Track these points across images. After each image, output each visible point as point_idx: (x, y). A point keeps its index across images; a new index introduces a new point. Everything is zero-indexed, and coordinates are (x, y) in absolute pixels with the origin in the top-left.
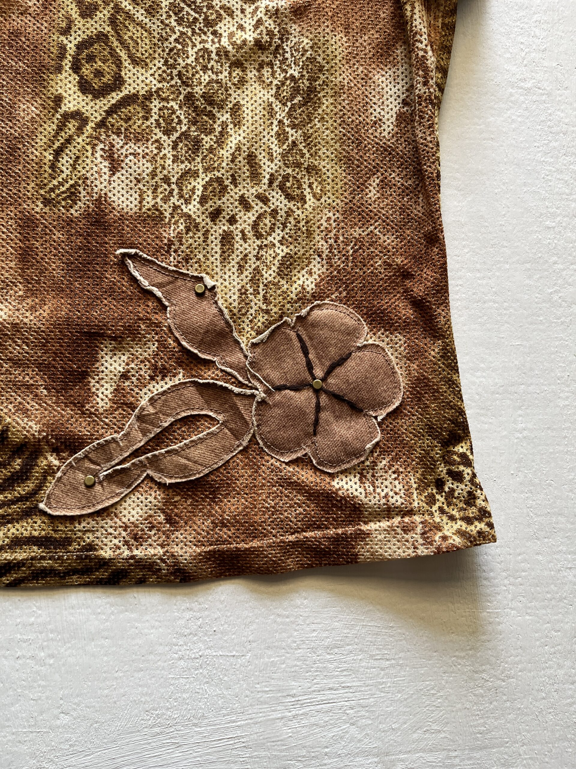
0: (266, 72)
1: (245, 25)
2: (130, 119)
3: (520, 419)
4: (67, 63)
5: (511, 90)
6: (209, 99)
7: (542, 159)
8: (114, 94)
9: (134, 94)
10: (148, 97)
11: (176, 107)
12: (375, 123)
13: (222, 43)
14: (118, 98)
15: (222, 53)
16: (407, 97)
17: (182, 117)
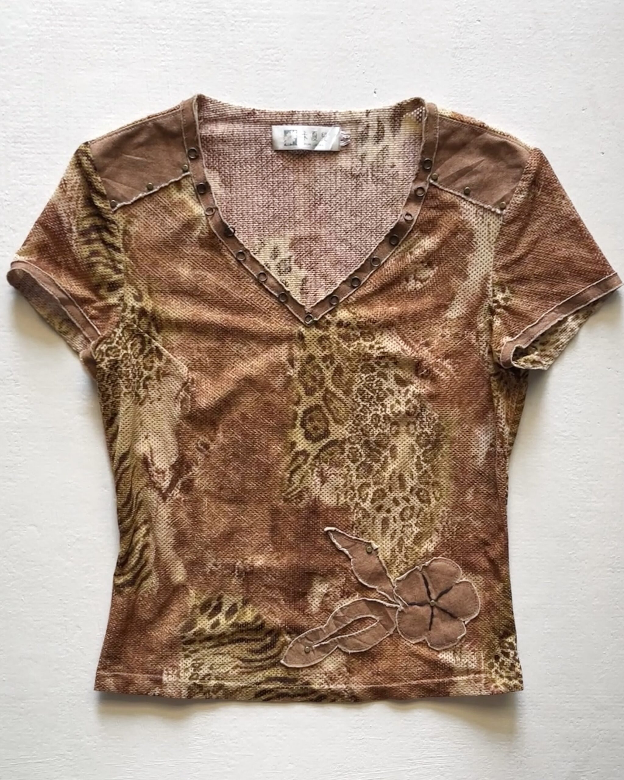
0: (412, 427)
1: (401, 400)
2: (333, 454)
3: (546, 622)
4: (298, 423)
5: (556, 437)
6: (378, 443)
7: (572, 478)
8: (324, 440)
9: (335, 440)
10: (344, 442)
11: (359, 447)
12: (474, 457)
13: (387, 412)
14: (326, 442)
15: (386, 417)
16: (493, 442)
17: (362, 453)
